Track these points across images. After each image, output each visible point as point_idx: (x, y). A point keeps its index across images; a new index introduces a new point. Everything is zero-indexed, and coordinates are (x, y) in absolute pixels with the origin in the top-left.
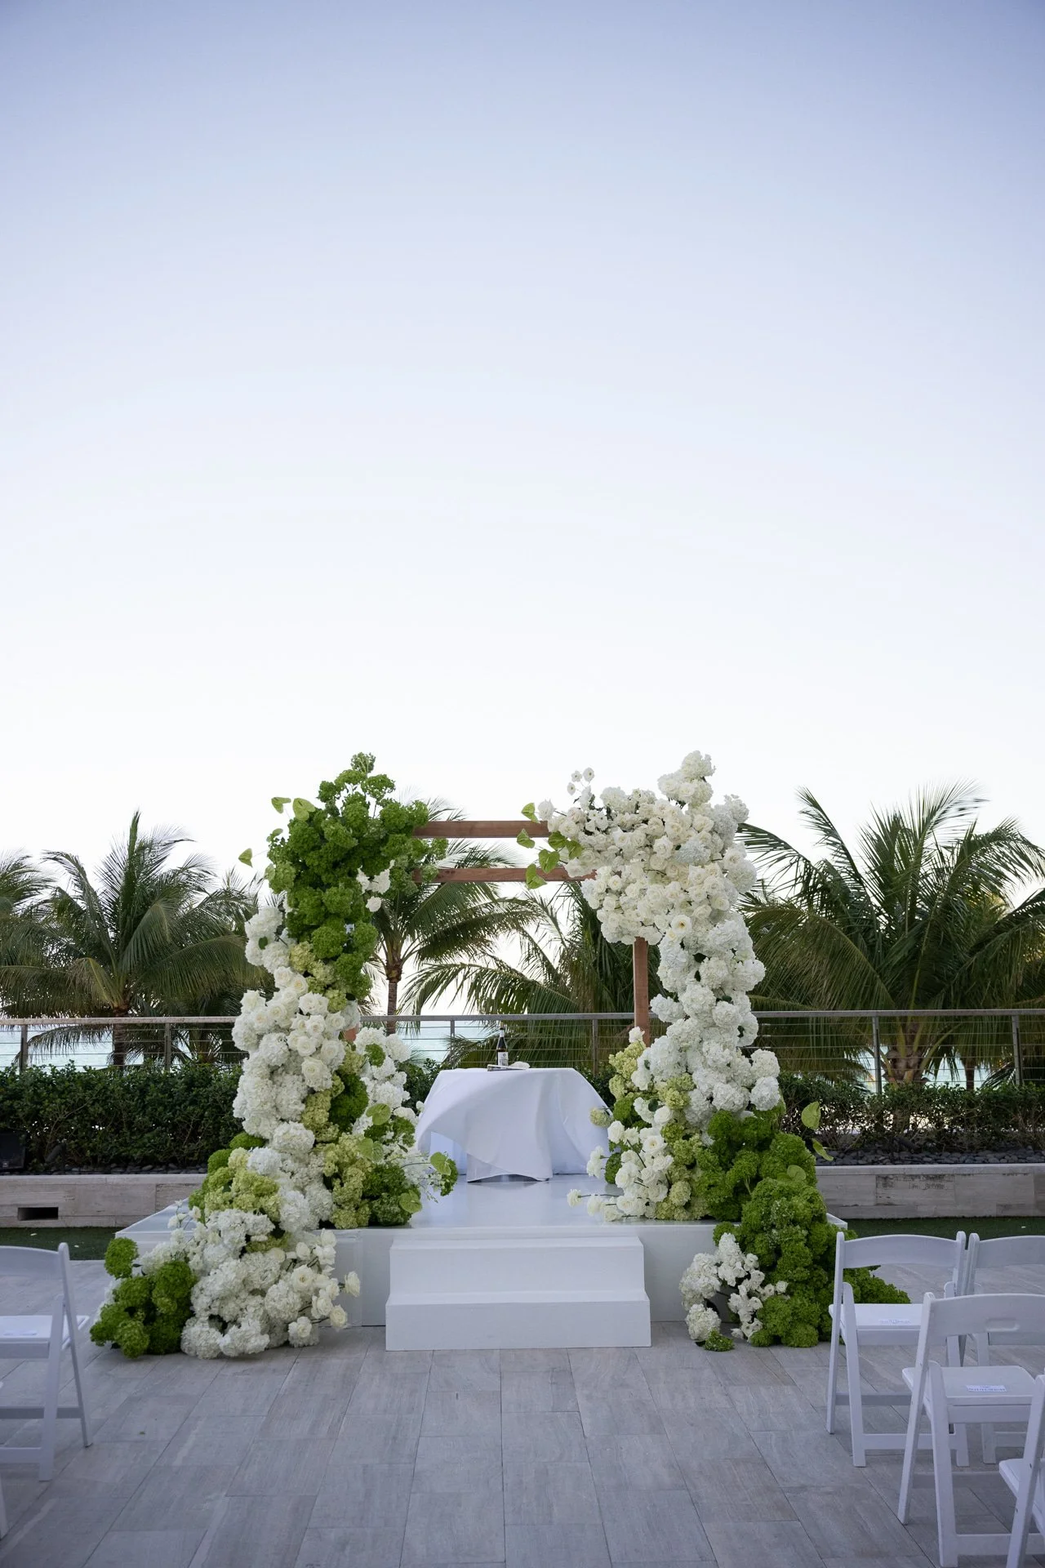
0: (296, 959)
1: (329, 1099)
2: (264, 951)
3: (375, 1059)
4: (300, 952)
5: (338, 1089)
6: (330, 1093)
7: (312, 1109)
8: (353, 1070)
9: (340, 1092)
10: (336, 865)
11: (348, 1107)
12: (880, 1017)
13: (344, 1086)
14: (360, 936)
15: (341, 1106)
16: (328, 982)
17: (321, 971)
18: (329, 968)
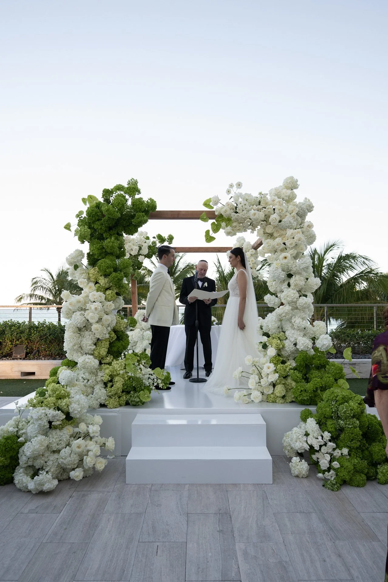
0: (91, 275)
1: (108, 343)
2: (76, 271)
3: (132, 324)
4: (93, 272)
5: (113, 338)
6: (109, 340)
7: (99, 348)
8: (121, 329)
9: (114, 339)
10: (110, 229)
11: (117, 347)
13: (116, 337)
14: (122, 264)
15: (114, 346)
16: (107, 287)
17: (103, 281)
18: (107, 280)
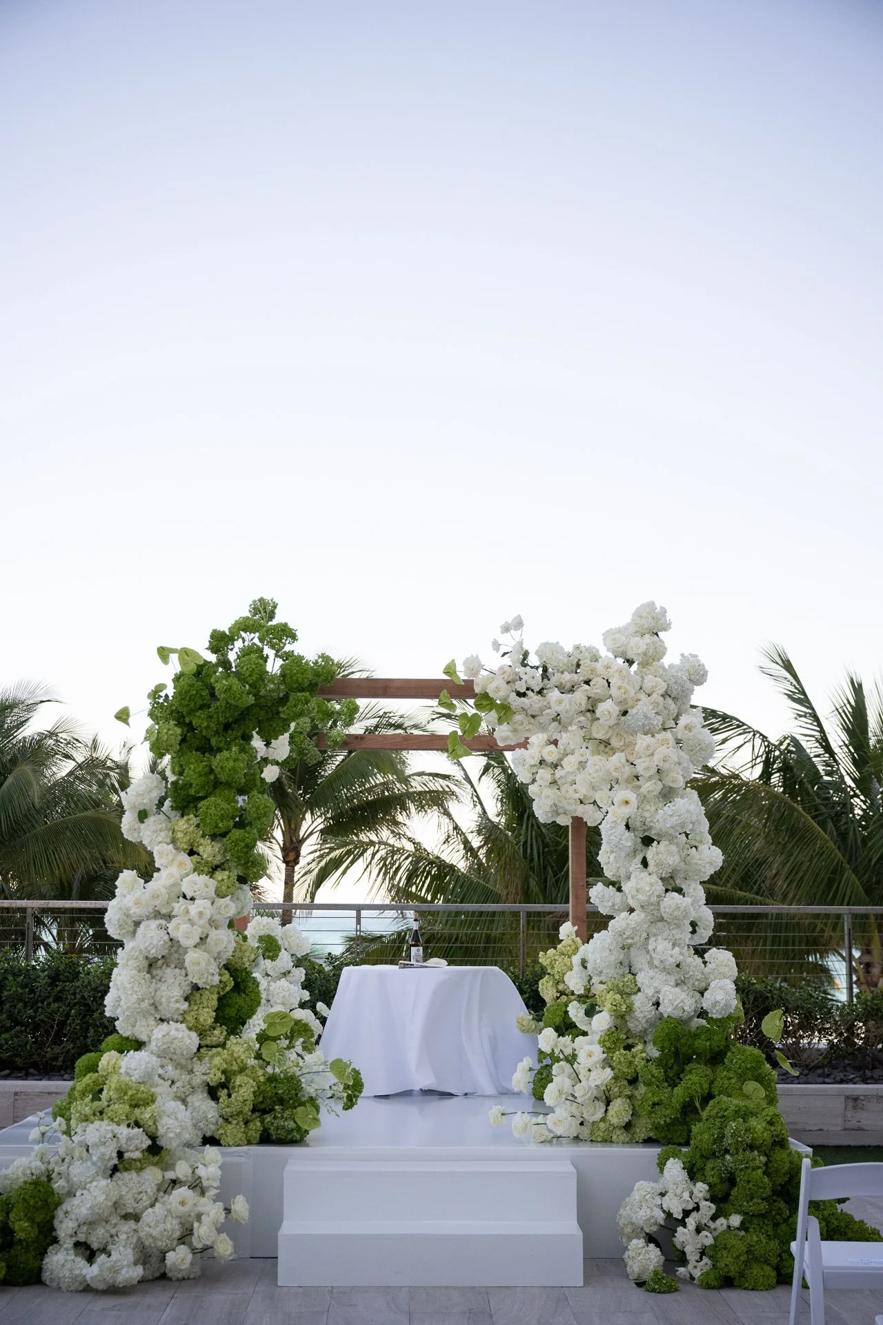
0: (180, 835)
1: (215, 997)
2: (142, 826)
3: (269, 952)
4: (185, 827)
5: (226, 986)
6: (216, 989)
7: (196, 1008)
8: (244, 964)
9: (228, 989)
10: (227, 727)
11: (237, 1006)
12: (853, 914)
13: (233, 982)
14: (254, 809)
15: (229, 1006)
16: (216, 862)
17: (209, 849)
18: (217, 846)
